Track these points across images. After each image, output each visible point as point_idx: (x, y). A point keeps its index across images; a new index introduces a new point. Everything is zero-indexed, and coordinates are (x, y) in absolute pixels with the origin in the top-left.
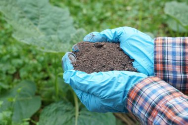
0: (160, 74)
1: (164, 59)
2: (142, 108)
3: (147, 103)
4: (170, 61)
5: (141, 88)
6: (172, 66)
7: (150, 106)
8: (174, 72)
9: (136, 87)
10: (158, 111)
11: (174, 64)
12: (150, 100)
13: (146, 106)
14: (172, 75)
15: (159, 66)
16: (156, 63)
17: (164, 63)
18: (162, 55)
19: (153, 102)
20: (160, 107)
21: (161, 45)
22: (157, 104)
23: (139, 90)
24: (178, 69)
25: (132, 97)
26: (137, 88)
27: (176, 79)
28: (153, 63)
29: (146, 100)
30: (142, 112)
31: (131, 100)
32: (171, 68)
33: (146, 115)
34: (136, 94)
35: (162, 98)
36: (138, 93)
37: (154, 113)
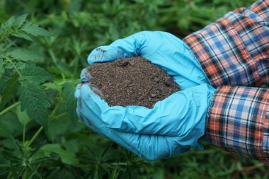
0: (216, 78)
1: (211, 57)
2: (236, 136)
3: (241, 128)
4: (221, 56)
5: (220, 113)
6: (225, 61)
7: (248, 129)
8: (233, 67)
9: (212, 115)
10: (262, 130)
11: (227, 57)
12: (243, 122)
13: (242, 131)
14: (232, 71)
15: (211, 69)
16: (204, 67)
17: (214, 62)
18: (206, 54)
19: (249, 122)
20: (262, 124)
21: (198, 43)
22: (255, 122)
23: (219, 116)
24: (234, 61)
25: (214, 129)
26: (215, 116)
27: (239, 73)
28: (201, 68)
29: (237, 125)
30: (240, 141)
31: (216, 133)
32: (225, 64)
33: (247, 143)
34: (218, 123)
35: (256, 111)
36: (221, 121)
37: (258, 134)
